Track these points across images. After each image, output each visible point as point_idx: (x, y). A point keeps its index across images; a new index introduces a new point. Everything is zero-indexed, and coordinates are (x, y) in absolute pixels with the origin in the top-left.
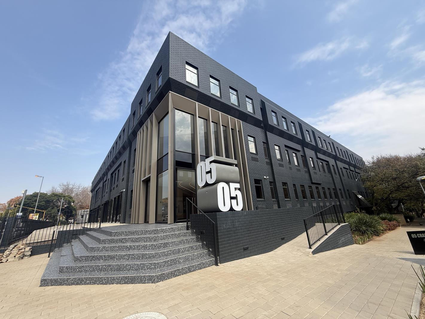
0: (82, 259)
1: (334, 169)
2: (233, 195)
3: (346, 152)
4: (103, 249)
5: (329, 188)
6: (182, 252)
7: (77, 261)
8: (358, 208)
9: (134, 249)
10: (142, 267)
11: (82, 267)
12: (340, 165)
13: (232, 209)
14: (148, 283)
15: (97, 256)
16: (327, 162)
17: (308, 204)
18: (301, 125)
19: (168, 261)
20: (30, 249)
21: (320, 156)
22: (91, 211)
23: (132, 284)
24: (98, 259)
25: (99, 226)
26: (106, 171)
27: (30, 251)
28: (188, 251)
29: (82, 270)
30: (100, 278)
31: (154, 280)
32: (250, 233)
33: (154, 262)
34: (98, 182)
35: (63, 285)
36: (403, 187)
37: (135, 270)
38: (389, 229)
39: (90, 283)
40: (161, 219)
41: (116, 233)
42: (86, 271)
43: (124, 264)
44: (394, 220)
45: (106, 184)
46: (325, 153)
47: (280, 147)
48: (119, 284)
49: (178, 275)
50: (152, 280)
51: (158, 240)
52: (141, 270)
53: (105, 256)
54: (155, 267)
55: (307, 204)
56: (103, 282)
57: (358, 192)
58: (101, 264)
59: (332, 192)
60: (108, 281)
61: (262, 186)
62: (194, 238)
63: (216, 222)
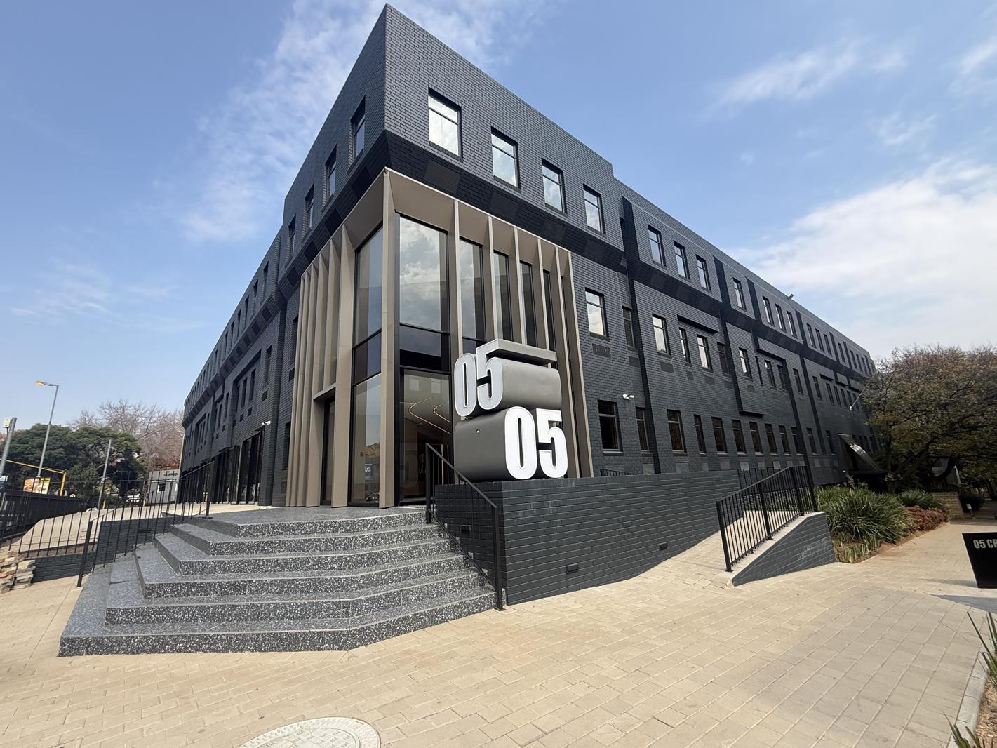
0: (164, 592)
1: (798, 379)
2: (544, 439)
3: (831, 337)
4: (217, 568)
5: (781, 427)
6: (415, 576)
7: (151, 595)
8: (850, 476)
9: (295, 568)
10: (316, 611)
11: (164, 610)
12: (814, 369)
13: (539, 474)
14: (328, 650)
15: (202, 583)
16: (783, 361)
17: (728, 464)
18: (720, 267)
19: (380, 597)
20: (30, 566)
21: (765, 345)
22: (183, 473)
23: (290, 650)
24: (205, 592)
25: (205, 512)
26: (221, 375)
27: (29, 571)
28: (430, 573)
29: (163, 617)
30: (211, 637)
31: (345, 642)
32: (584, 533)
33: (345, 600)
34: (199, 402)
35: (117, 653)
36: (962, 427)
37: (298, 618)
38: (922, 526)
39: (185, 647)
40: (362, 497)
41: (250, 528)
42: (174, 620)
43: (269, 604)
44: (936, 505)
45: (221, 406)
46: (777, 338)
47: (665, 322)
48: (258, 653)
49: (405, 632)
50: (339, 642)
51: (354, 546)
52: (313, 618)
53: (221, 585)
54: (347, 612)
55: (726, 465)
56: (218, 647)
57: (854, 436)
58: (212, 604)
59: (790, 436)
60: (230, 644)
61: (618, 418)
62: (445, 544)
63: (500, 504)
